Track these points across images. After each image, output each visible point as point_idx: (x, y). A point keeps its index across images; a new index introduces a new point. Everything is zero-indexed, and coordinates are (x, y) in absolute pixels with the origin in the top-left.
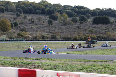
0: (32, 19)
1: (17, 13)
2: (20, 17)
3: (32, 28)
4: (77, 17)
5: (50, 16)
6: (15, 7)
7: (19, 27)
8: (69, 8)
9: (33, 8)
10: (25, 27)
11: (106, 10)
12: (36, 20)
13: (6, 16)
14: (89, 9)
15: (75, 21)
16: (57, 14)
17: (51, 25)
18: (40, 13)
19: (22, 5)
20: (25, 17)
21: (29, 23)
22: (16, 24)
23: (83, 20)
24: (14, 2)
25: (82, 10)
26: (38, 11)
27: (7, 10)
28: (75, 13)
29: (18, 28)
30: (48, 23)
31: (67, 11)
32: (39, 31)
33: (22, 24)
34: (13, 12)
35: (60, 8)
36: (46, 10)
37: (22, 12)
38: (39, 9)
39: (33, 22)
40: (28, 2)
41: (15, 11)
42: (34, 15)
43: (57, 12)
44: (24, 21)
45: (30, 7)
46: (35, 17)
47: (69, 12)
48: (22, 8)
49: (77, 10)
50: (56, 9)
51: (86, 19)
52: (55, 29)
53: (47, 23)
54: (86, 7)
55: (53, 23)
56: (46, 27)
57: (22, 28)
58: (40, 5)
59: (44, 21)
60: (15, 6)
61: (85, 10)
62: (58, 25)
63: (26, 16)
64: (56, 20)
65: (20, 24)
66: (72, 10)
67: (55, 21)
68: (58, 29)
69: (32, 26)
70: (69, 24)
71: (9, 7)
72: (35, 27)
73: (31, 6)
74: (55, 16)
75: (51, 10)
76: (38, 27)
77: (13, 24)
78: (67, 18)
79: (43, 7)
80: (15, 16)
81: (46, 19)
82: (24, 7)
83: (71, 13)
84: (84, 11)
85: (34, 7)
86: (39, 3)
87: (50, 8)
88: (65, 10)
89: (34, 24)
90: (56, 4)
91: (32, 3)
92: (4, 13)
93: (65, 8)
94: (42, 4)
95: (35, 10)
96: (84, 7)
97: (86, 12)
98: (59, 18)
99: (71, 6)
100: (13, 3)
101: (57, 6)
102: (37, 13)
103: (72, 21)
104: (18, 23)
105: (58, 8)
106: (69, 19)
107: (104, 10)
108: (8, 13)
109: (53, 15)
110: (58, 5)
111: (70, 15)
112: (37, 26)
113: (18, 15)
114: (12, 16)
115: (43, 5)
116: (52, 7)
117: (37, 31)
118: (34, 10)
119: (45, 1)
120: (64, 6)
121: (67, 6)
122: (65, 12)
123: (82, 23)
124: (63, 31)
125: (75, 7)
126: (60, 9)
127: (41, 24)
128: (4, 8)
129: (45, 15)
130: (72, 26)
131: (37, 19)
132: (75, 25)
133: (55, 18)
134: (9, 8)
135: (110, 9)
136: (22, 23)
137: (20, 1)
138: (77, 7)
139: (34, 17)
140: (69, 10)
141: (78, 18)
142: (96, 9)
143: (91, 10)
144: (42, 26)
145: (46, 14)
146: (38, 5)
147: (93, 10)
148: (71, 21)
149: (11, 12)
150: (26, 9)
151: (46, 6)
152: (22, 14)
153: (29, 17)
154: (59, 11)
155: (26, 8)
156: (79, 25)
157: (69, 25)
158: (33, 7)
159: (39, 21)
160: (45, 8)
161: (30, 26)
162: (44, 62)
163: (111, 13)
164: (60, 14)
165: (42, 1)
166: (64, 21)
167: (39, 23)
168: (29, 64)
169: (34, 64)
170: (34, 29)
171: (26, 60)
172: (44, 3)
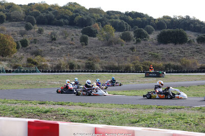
0: (52, 34)
1: (27, 24)
2: (32, 31)
3: (51, 50)
4: (129, 31)
5: (84, 30)
6: (22, 14)
7: (30, 48)
8: (116, 15)
9: (53, 16)
10: (41, 48)
11: (180, 20)
12: (60, 37)
13: (7, 29)
14: (151, 17)
15: (126, 38)
16: (96, 26)
17: (86, 45)
18: (66, 24)
19: (35, 10)
20: (40, 32)
21: (48, 42)
22: (24, 43)
23: (140, 36)
24: (20, 5)
25: (139, 19)
26: (62, 20)
27: (10, 19)
28: (126, 24)
29: (28, 50)
30: (81, 42)
31: (112, 22)
32: (64, 55)
33: (35, 43)
34: (18, 21)
35: (101, 16)
36: (76, 19)
37: (36, 22)
38: (63, 17)
39: (54, 39)
40: (45, 5)
41: (22, 21)
42: (56, 27)
43: (96, 22)
44: (38, 38)
45: (48, 14)
46: (57, 31)
47: (116, 23)
48: (36, 15)
49: (131, 18)
50: (93, 17)
51: (147, 35)
52: (91, 52)
53: (79, 41)
54: (146, 15)
55: (89, 41)
56: (76, 48)
57: (34, 49)
58: (67, 10)
59: (72, 39)
60: (22, 11)
61: (145, 19)
62: (98, 46)
63: (42, 30)
64: (94, 36)
65: (31, 42)
66: (121, 19)
67: (91, 38)
68: (97, 51)
69: (53, 47)
70: (117, 43)
71: (13, 14)
72: (57, 48)
73: (50, 12)
74: (92, 30)
75: (86, 19)
76: (62, 49)
77: (19, 43)
78: (114, 33)
79: (71, 14)
80: (24, 29)
81: (77, 35)
83: (120, 24)
84: (143, 21)
85: (56, 13)
86: (65, 7)
87: (84, 15)
88: (110, 18)
89: (55, 43)
90: (95, 9)
91: (53, 6)
92: (4, 23)
93: (110, 15)
94: (69, 9)
95: (58, 19)
96: (142, 14)
97: (146, 22)
98: (99, 33)
99: (120, 13)
100: (20, 7)
101: (96, 13)
102: (60, 24)
103: (122, 38)
104: (29, 42)
105: (98, 15)
106: (116, 35)
107: (178, 18)
108: (10, 23)
109: (89, 28)
110: (97, 11)
111: (118, 28)
112: (61, 47)
113: (28, 28)
114: (18, 29)
115: (72, 10)
116: (87, 14)
117: (60, 56)
118: (55, 19)
119: (75, 3)
120: (108, 12)
121: (113, 12)
122: (109, 22)
123: (138, 42)
124: (107, 55)
125: (127, 14)
126: (101, 18)
127: (68, 43)
128: (4, 15)
129: (76, 28)
130: (122, 47)
131: (62, 34)
132: (127, 44)
133: (92, 34)
134: (12, 16)
135: (188, 17)
136: (35, 41)
137: (31, 4)
138: (130, 14)
139: (55, 31)
140: (116, 18)
141: (132, 34)
142: (164, 17)
143: (155, 20)
144: (70, 46)
145: (77, 25)
146: (63, 10)
147: (159, 20)
148: (120, 39)
149: (16, 23)
150: (41, 17)
151: (76, 11)
152: (36, 26)
153: (48, 31)
154: (99, 21)
155: (41, 15)
156: (135, 46)
157: (117, 46)
158: (54, 13)
159: (65, 38)
160: (76, 16)
161: (49, 46)
162: (72, 109)
163: (189, 24)
164: (101, 26)
165: (70, 4)
166: (107, 38)
167: (64, 41)
168: (46, 112)
169: (55, 111)
170: (56, 52)
171: (41, 105)
172: (74, 6)
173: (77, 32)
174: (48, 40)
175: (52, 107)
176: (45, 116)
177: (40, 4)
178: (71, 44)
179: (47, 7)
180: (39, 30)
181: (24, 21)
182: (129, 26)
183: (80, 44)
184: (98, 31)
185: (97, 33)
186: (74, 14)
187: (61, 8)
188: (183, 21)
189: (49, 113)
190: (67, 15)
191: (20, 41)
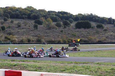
0: (18, 23)
1: (5, 18)
2: (8, 21)
3: (18, 32)
4: (60, 21)
5: (36, 21)
6: (2, 12)
7: (6, 31)
8: (53, 13)
9: (19, 13)
10: (12, 31)
11: (87, 16)
12: (23, 25)
14: (72, 14)
15: (59, 25)
16: (42, 19)
17: (37, 29)
18: (26, 18)
19: (9, 11)
20: (12, 22)
21: (16, 28)
22: (3, 28)
23: (66, 24)
24: (1, 8)
25: (65, 15)
26: (24, 16)
28: (58, 18)
29: (5, 32)
30: (34, 27)
32: (25, 35)
33: (9, 28)
34: (0, 16)
35: (45, 14)
36: (32, 15)
37: (9, 17)
38: (25, 15)
39: (20, 26)
40: (15, 7)
41: (2, 16)
42: (20, 20)
43: (42, 17)
44: (11, 25)
45: (16, 13)
46: (21, 22)
47: (53, 17)
48: (10, 13)
49: (61, 15)
50: (41, 14)
51: (70, 24)
52: (40, 33)
54: (69, 13)
55: (38, 27)
56: (32, 31)
57: (9, 32)
58: (26, 10)
59: (29, 26)
62: (43, 29)
64: (41, 25)
65: (7, 28)
66: (56, 15)
68: (43, 33)
69: (19, 30)
70: (54, 28)
72: (21, 31)
73: (17, 12)
74: (40, 21)
75: (37, 15)
76: (24, 31)
78: (52, 23)
79: (29, 12)
80: (3, 21)
81: (32, 24)
82: (11, 12)
83: (55, 18)
84: (68, 16)
85: (20, 12)
86: (25, 9)
87: (36, 13)
88: (50, 15)
89: (20, 28)
90: (41, 10)
91: (19, 8)
93: (50, 13)
94: (28, 10)
95: (22, 15)
96: (67, 12)
97: (69, 17)
98: (44, 23)
99: (55, 12)
101: (42, 12)
102: (23, 18)
104: (6, 27)
105: (43, 13)
106: (53, 24)
110: (43, 11)
111: (54, 20)
113: (5, 20)
115: (29, 11)
116: (37, 13)
117: (23, 35)
118: (20, 15)
119: (31, 7)
120: (49, 12)
121: (51, 11)
122: (49, 17)
123: (65, 27)
124: (48, 35)
125: (59, 12)
127: (27, 28)
129: (31, 20)
130: (56, 30)
131: (24, 23)
132: (59, 29)
133: (40, 23)
135: (92, 14)
136: (9, 27)
137: (7, 7)
138: (61, 13)
139: (20, 22)
140: (53, 15)
141: (62, 23)
142: (79, 14)
143: (74, 16)
144: (28, 30)
145: (32, 19)
146: (24, 10)
147: (76, 15)
148: (55, 26)
150: (13, 14)
151: (31, 11)
152: (9, 19)
153: (16, 22)
154: (44, 16)
156: (63, 30)
157: (53, 29)
158: (19, 12)
159: (25, 25)
161: (17, 30)
162: (29, 64)
163: (92, 18)
164: (45, 19)
165: (28, 7)
166: (48, 25)
167: (25, 27)
168: (15, 66)
169: (20, 65)
170: (20, 33)
171: (12, 62)
172: (30, 8)
173: (32, 23)
174: (16, 27)
175: (18, 62)
176: (14, 68)
177: (12, 7)
178: (29, 29)
179: (16, 9)
180: (11, 21)
181: (3, 16)
182: (60, 19)
183: (33, 28)
184: (43, 21)
185: (43, 23)
186: (30, 13)
187: (23, 9)
188: (89, 16)
189: (16, 66)
190: (26, 13)
191: (1, 27)
